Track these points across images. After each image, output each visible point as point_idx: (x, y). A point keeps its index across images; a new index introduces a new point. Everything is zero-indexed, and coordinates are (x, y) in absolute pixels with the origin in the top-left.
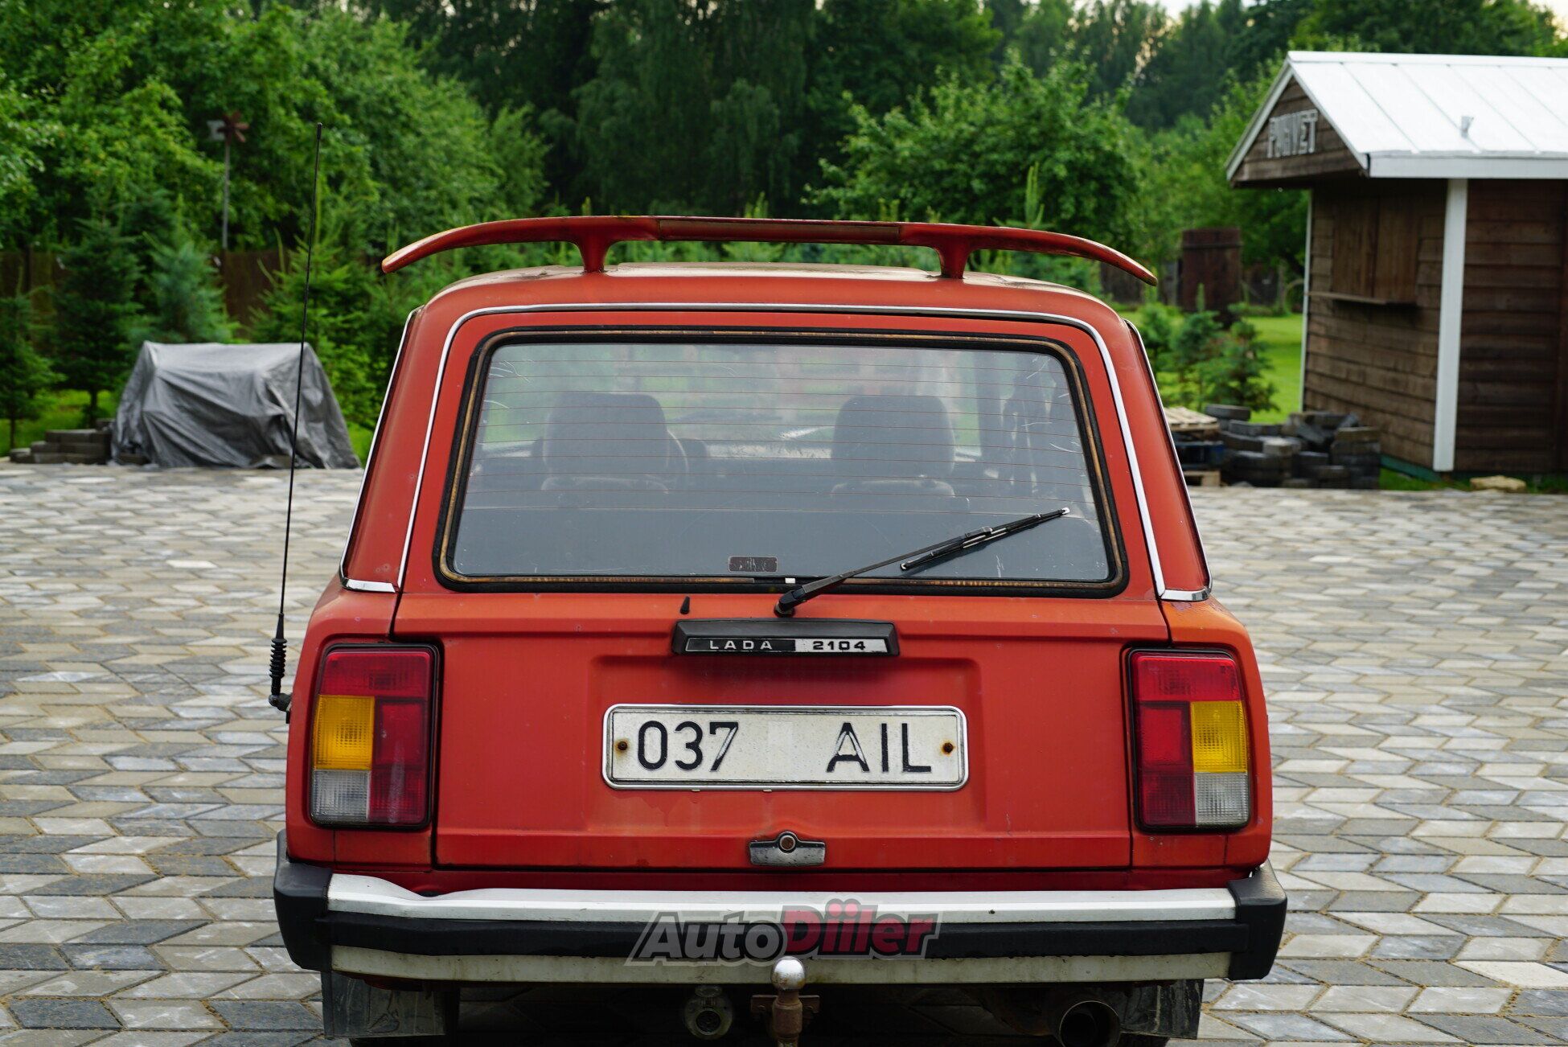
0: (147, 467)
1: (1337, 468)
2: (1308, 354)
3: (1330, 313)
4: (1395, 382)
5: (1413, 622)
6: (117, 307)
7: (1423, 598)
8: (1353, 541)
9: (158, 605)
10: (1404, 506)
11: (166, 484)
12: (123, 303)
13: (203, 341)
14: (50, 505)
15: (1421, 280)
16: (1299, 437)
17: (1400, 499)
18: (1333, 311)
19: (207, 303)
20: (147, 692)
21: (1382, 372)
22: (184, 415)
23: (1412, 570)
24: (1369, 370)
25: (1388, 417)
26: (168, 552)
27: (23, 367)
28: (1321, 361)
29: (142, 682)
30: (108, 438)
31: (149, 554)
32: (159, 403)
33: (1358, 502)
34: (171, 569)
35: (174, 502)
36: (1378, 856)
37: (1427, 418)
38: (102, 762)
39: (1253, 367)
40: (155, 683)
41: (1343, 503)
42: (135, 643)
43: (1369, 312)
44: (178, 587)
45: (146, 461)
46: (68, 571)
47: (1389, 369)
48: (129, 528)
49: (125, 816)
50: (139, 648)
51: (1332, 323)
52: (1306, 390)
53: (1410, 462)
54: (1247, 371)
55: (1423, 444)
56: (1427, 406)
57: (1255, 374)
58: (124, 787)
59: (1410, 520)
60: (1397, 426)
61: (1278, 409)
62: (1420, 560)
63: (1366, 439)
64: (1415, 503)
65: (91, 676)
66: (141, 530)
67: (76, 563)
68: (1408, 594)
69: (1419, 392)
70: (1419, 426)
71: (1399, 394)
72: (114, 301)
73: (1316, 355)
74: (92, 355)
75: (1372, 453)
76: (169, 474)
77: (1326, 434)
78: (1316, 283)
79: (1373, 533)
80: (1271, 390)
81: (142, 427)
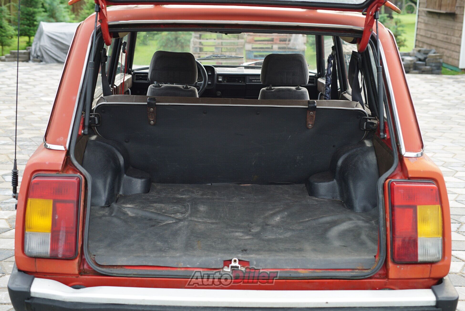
0: (42, 63)
1: (428, 67)
2: (417, 28)
3: (425, 15)
4: (447, 38)
5: (460, 125)
6: (36, 10)
7: (462, 116)
8: (436, 94)
9: (34, 114)
10: (451, 81)
11: (46, 69)
12: (38, 8)
13: (61, 21)
14: (7, 77)
15: (457, 5)
16: (416, 57)
17: (449, 78)
18: (427, 14)
19: (63, 9)
20: (23, 149)
21: (442, 35)
22: (53, 47)
23: (457, 105)
24: (438, 34)
25: (444, 50)
26: (42, 94)
27: (5, 29)
28: (422, 31)
29: (22, 145)
30: (29, 54)
31: (35, 95)
32: (45, 42)
33: (435, 79)
34: (41, 101)
35: (47, 76)
36: (460, 224)
37: (458, 51)
38: (2, 178)
39: (400, 32)
40: (27, 145)
41: (431, 80)
42: (23, 129)
43: (439, 15)
44: (42, 107)
45: (41, 61)
46: (7, 101)
47: (445, 34)
48: (31, 85)
49: (4, 201)
50: (24, 131)
51: (426, 19)
52: (416, 40)
53: (451, 65)
54: (398, 34)
55: (456, 59)
56: (458, 47)
57: (400, 35)
58: (7, 188)
59: (454, 86)
60: (447, 53)
61: (407, 46)
62: (459, 101)
63: (438, 58)
64: (454, 80)
65: (5, 142)
66: (34, 86)
67: (11, 98)
68: (456, 114)
69: (455, 42)
70: (455, 54)
71: (448, 43)
72: (35, 8)
73: (420, 29)
74: (28, 25)
75: (440, 63)
76: (48, 66)
77: (425, 56)
78: (421, 5)
79: (442, 91)
80: (405, 40)
81: (40, 50)
